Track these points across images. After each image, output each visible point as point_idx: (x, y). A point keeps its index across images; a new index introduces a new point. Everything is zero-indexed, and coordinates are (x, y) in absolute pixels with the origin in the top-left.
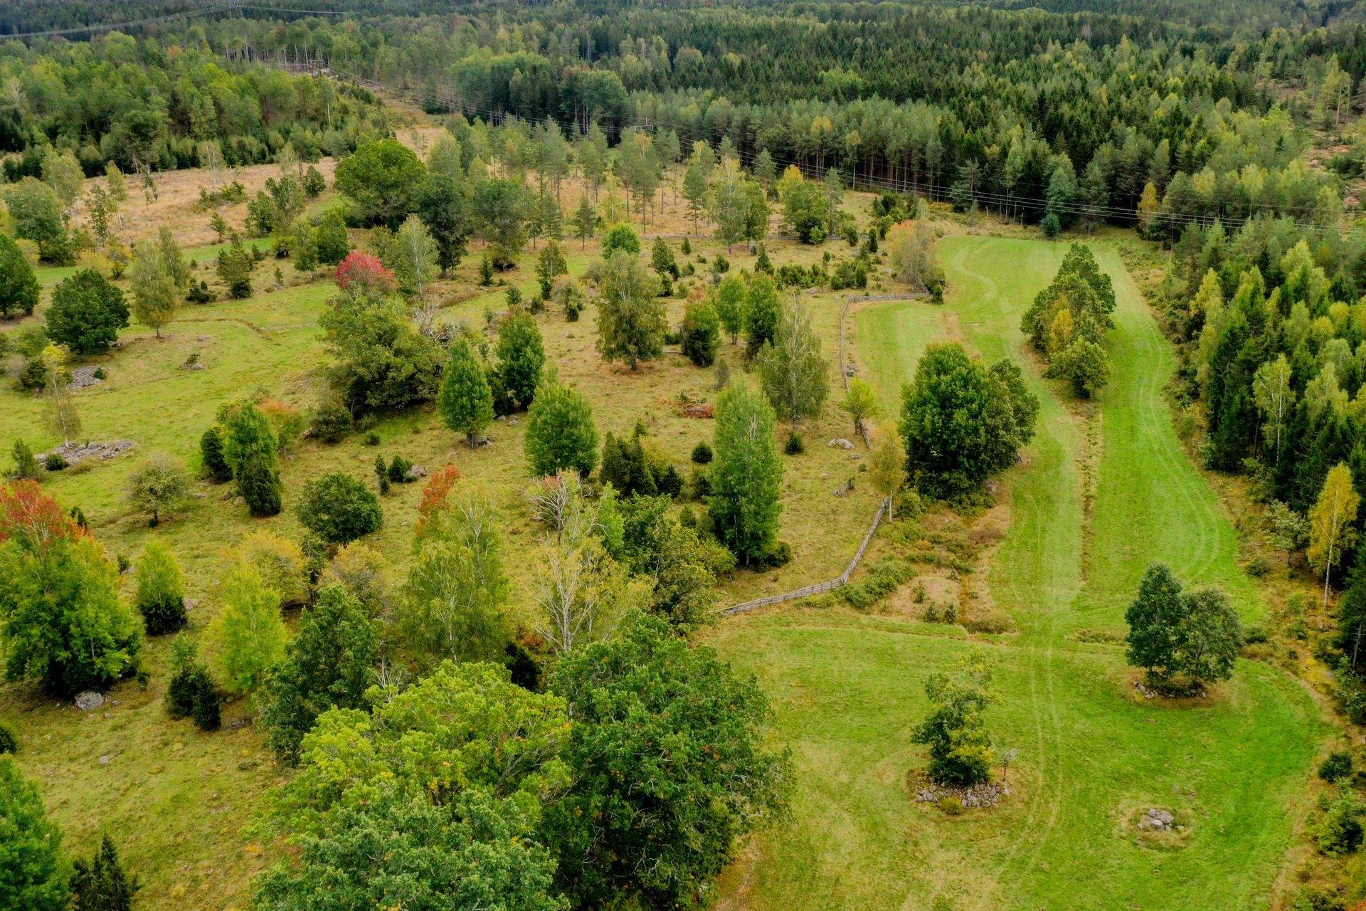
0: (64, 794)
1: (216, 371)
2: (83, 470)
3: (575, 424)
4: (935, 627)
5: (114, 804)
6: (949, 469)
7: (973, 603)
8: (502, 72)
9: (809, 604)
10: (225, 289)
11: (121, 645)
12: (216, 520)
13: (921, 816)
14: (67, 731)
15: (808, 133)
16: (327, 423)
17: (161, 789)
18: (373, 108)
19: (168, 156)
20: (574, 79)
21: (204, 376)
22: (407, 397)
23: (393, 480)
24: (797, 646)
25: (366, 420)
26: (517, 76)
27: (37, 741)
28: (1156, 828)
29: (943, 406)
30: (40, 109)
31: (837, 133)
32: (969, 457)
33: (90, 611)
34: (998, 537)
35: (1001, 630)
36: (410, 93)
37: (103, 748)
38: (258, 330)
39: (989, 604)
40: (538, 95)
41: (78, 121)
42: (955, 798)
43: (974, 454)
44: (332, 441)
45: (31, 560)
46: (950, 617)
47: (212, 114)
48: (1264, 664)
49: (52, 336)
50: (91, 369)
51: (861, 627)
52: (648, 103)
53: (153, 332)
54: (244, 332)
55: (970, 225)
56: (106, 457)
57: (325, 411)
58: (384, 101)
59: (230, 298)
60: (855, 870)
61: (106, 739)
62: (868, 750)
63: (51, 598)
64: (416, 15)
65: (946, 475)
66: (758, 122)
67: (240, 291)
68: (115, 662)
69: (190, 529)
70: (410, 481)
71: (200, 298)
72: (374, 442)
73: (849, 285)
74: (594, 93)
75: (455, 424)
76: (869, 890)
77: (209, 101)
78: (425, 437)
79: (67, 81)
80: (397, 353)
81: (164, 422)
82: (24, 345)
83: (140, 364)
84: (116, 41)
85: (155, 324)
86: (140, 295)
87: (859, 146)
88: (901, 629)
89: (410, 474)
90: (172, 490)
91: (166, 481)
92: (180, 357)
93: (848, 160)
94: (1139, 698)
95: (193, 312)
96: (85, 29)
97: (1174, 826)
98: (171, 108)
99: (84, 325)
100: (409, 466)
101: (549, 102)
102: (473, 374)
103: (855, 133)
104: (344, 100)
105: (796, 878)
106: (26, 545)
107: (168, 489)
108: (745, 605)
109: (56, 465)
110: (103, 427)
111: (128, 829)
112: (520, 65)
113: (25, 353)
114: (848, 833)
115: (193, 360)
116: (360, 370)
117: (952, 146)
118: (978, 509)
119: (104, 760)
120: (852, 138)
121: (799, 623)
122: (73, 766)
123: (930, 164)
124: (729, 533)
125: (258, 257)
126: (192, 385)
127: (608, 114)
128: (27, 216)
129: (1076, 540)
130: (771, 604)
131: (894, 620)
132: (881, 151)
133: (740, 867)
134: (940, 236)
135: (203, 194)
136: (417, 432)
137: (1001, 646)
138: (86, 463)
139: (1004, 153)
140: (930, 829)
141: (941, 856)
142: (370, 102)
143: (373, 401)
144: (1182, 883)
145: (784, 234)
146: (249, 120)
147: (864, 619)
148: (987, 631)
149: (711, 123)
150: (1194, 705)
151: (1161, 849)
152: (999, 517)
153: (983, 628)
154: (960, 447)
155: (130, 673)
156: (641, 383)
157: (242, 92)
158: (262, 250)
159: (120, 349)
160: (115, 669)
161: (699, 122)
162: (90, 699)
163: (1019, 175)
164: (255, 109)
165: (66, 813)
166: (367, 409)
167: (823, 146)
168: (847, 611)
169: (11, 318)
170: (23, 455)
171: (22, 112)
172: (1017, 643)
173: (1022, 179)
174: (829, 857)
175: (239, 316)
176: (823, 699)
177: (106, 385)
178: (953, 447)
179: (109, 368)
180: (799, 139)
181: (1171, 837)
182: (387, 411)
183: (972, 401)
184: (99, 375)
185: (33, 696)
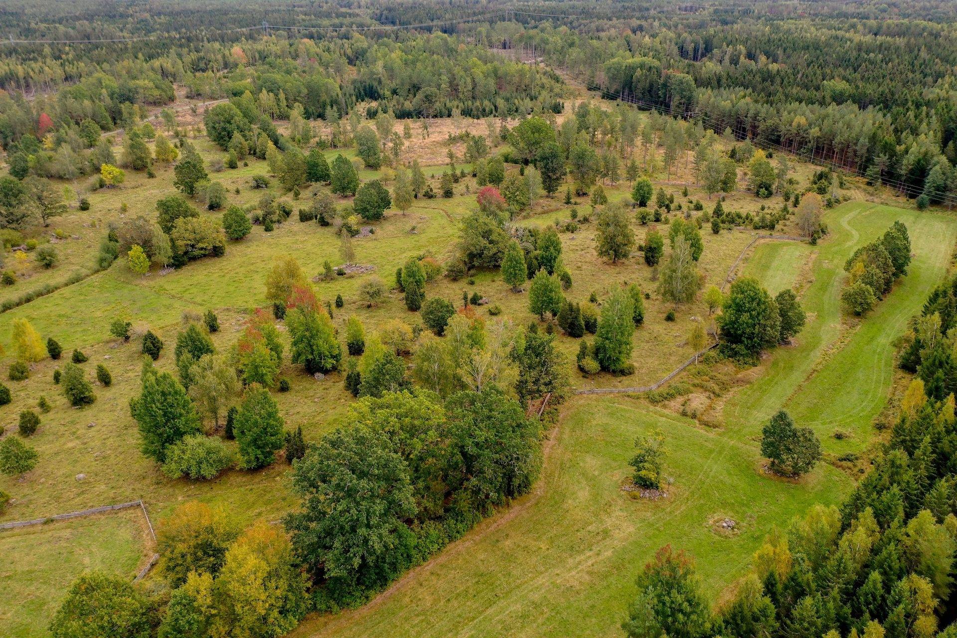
0: (298, 409)
1: (423, 236)
2: (352, 277)
3: (551, 291)
4: (684, 419)
5: (314, 416)
6: (736, 343)
7: (711, 412)
8: (631, 68)
9: (628, 396)
10: (441, 192)
11: (333, 357)
12: (394, 309)
13: (620, 496)
14: (308, 386)
15: (791, 125)
16: (452, 271)
17: (332, 415)
18: (559, 85)
19: (444, 110)
20: (668, 77)
21: (416, 238)
22: (493, 263)
23: (472, 303)
24: (611, 414)
25: (472, 272)
26: (638, 73)
27: (297, 388)
28: (723, 527)
29: (738, 311)
30: (391, 77)
31: (807, 127)
32: (748, 338)
33: (321, 342)
34: (749, 382)
35: (715, 426)
36: (581, 77)
37: (318, 395)
38: (449, 216)
39: (718, 414)
40: (648, 85)
41: (407, 87)
42: (638, 492)
43: (751, 337)
44: (455, 280)
45: (302, 317)
46: (694, 416)
47: (470, 88)
48: (842, 471)
49: (356, 211)
50: (369, 228)
51: (648, 411)
52: (706, 96)
53: (401, 212)
54: (442, 217)
55: (872, 195)
56: (362, 272)
57: (452, 266)
58: (566, 81)
59: (443, 197)
60: (577, 510)
61: (320, 392)
62: (614, 464)
63: (307, 334)
64: (610, 19)
65: (734, 346)
66: (763, 115)
67: (448, 194)
68: (329, 363)
69: (382, 312)
70: (479, 305)
71: (429, 196)
72: (472, 283)
73: (763, 227)
74: (677, 87)
75: (508, 281)
76: (579, 517)
77: (469, 80)
78: (495, 285)
79: (406, 63)
80: (491, 242)
81: (391, 258)
82: (343, 214)
83: (391, 228)
84: (438, 37)
85: (402, 208)
86: (397, 194)
87: (818, 137)
88: (667, 416)
89: (480, 302)
90: (377, 293)
91: (374, 289)
92: (408, 227)
93: (810, 145)
94: (761, 472)
95: (424, 203)
96: (431, 24)
97: (733, 528)
98: (450, 83)
99: (369, 207)
100: (481, 298)
101: (654, 89)
102: (517, 258)
103: (817, 129)
104: (545, 80)
105: (552, 506)
106: (302, 311)
107: (374, 293)
108: (599, 390)
109: (341, 273)
110: (366, 257)
111: (315, 427)
112: (642, 66)
113: (343, 217)
114: (583, 494)
115: (413, 229)
116: (472, 248)
117: (875, 143)
118: (746, 366)
119: (316, 400)
120: (815, 132)
121: (619, 403)
122: (306, 400)
123: (859, 153)
124: (600, 356)
125: (463, 175)
126: (411, 241)
127: (683, 101)
128: (364, 145)
129: (790, 392)
130: (611, 392)
131: (666, 411)
132: (831, 141)
133: (531, 496)
134: (846, 200)
135: (450, 136)
136: (493, 281)
137: (712, 434)
138: (353, 274)
139: (907, 152)
140: (620, 502)
141: (618, 513)
142: (558, 82)
143: (476, 264)
144: (719, 551)
145: (749, 189)
146: (489, 92)
147: (652, 408)
148: (708, 425)
149: (737, 113)
150: (789, 482)
151: (720, 536)
152: (754, 373)
153: (707, 424)
154: (743, 332)
155: (334, 368)
156: (612, 270)
157: (486, 76)
158: (466, 171)
159: (385, 219)
160: (329, 366)
161: (730, 111)
162: (319, 375)
163: (910, 167)
164: (492, 86)
165: (297, 416)
166: (473, 267)
167: (798, 134)
168: (645, 403)
169: (346, 197)
170: (327, 267)
171: (383, 79)
172: (720, 435)
173: (912, 169)
174: (570, 502)
175: (444, 208)
176: (608, 439)
177: (373, 237)
178: (739, 332)
179: (377, 229)
180: (783, 129)
181: (729, 532)
182: (482, 269)
183: (754, 310)
184: (372, 232)
185: (301, 370)
